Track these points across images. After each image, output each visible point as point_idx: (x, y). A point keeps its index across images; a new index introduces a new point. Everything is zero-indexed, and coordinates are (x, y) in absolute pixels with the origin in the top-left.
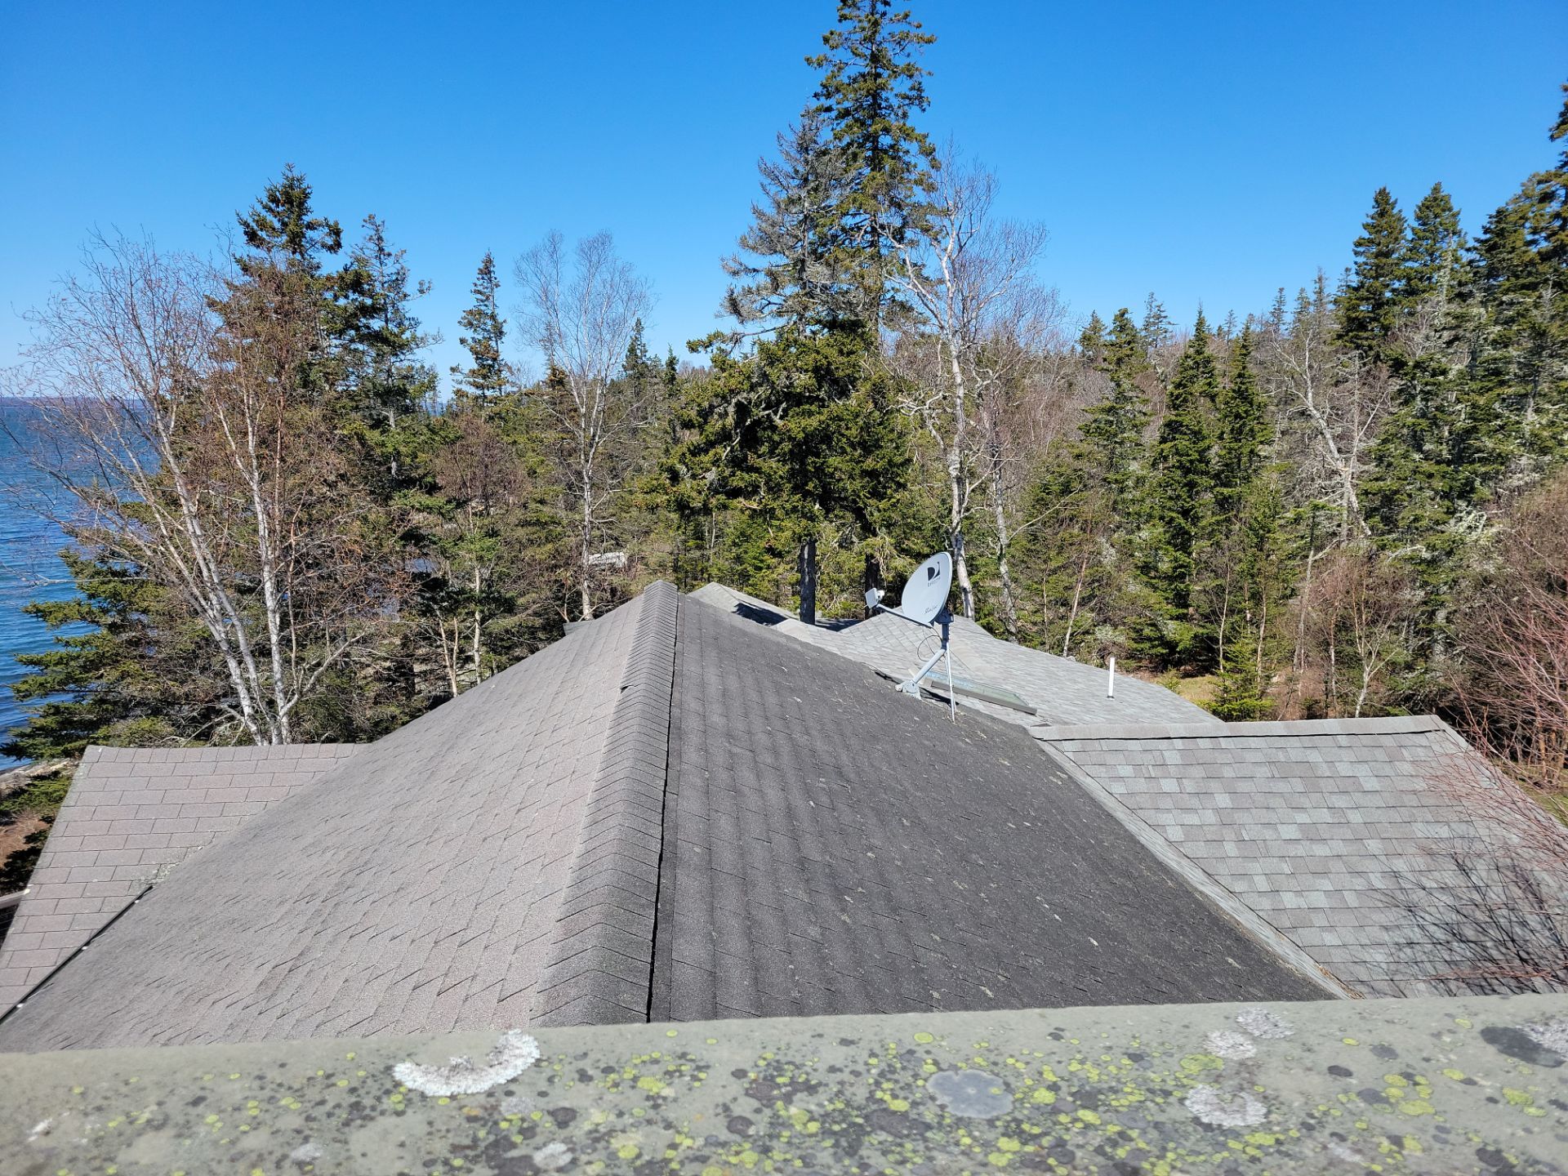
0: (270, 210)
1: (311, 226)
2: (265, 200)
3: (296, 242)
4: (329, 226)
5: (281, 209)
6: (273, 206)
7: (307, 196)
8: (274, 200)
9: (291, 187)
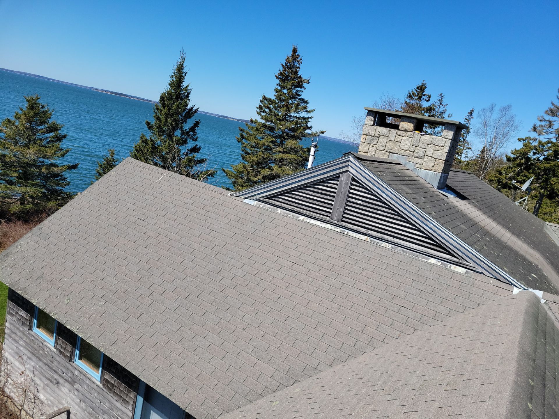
0: (416, 91)
1: (424, 95)
2: (416, 88)
3: (419, 99)
4: (428, 95)
5: (419, 90)
6: (417, 90)
7: (425, 88)
8: (418, 88)
9: (423, 86)
